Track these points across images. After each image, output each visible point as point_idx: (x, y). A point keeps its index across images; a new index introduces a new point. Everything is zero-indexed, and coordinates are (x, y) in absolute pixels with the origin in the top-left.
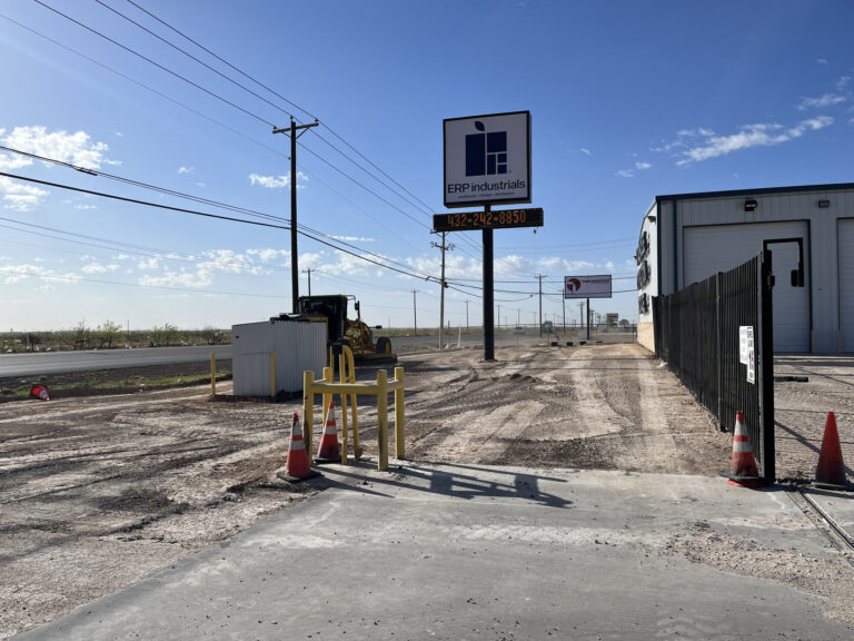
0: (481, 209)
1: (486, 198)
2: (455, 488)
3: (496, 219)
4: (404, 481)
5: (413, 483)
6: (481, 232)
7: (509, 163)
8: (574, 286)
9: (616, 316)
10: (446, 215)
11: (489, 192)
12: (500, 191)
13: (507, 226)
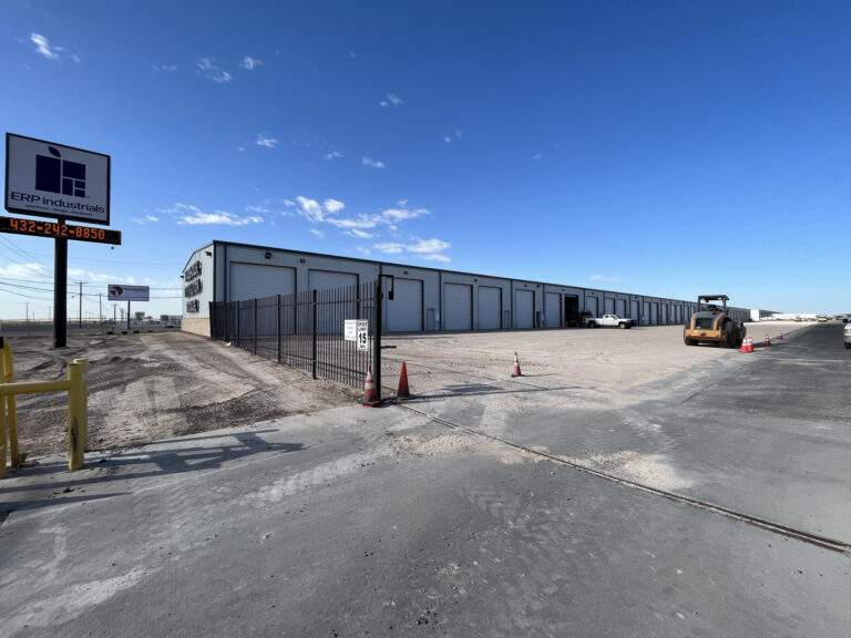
0: (55, 221)
1: (62, 213)
2: (191, 462)
3: (72, 232)
4: (121, 473)
5: (135, 471)
6: (53, 240)
7: (87, 190)
8: (116, 292)
9: (143, 314)
10: (9, 219)
11: (66, 209)
12: (76, 210)
13: (82, 239)
